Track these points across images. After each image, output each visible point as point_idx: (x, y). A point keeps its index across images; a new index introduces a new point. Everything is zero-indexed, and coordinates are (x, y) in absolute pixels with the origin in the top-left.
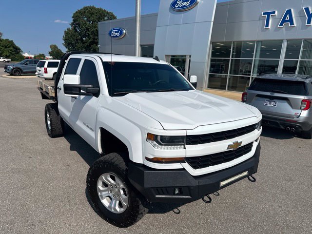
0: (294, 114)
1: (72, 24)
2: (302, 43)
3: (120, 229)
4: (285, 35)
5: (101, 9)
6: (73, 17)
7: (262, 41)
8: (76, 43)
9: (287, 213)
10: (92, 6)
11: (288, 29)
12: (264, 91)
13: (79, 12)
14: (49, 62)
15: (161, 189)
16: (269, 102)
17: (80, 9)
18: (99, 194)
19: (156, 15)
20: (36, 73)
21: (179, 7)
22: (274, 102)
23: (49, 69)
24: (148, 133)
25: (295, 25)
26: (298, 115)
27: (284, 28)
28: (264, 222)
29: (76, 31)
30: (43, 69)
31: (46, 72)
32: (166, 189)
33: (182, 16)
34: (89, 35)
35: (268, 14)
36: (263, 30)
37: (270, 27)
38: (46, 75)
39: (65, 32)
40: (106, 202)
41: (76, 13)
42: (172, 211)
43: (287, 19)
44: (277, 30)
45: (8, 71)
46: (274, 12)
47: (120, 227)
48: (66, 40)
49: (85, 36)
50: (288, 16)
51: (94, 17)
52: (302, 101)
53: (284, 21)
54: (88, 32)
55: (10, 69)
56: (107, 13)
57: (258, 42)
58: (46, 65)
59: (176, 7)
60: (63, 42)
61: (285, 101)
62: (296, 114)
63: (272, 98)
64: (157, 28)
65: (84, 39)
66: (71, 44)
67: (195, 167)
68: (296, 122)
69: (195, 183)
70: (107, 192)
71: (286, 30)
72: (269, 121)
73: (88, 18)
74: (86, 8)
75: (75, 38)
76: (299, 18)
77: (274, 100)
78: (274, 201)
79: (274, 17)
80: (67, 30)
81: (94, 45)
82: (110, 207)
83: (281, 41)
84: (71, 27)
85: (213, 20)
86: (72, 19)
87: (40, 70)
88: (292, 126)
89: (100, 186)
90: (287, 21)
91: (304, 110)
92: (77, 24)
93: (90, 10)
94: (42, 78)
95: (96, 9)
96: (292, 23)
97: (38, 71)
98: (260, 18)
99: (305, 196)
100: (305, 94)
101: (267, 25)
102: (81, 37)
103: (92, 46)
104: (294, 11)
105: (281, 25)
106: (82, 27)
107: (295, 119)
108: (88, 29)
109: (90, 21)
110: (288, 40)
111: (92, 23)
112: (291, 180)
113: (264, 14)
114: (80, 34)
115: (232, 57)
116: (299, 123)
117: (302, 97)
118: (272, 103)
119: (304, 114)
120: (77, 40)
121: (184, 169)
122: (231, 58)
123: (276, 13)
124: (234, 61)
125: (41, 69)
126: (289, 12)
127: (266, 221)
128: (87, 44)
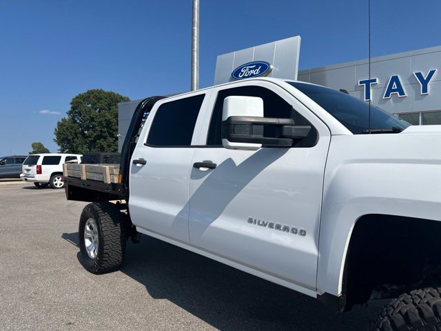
1: (69, 113)
2: (420, 117)
5: (112, 93)
6: (71, 104)
8: (73, 138)
10: (99, 89)
11: (397, 100)
13: (80, 97)
14: (45, 157)
17: (82, 93)
20: (21, 175)
21: (244, 77)
23: (44, 167)
25: (406, 94)
27: (391, 100)
29: (75, 122)
30: (34, 168)
31: (39, 172)
34: (94, 126)
37: (371, 98)
38: (38, 178)
39: (59, 123)
41: (77, 97)
43: (394, 87)
44: (382, 102)
46: (375, 80)
48: (58, 134)
49: (88, 128)
50: (395, 84)
51: (103, 104)
53: (390, 90)
54: (93, 123)
56: (122, 98)
58: (40, 162)
59: (240, 76)
60: (55, 137)
65: (86, 132)
66: (67, 139)
71: (394, 101)
73: (94, 104)
74: (90, 92)
75: (73, 132)
76: (410, 86)
79: (376, 87)
80: (61, 121)
81: (102, 140)
84: (67, 117)
86: (71, 106)
87: (28, 170)
90: (395, 90)
92: (77, 113)
93: (97, 94)
94: (31, 181)
95: (104, 93)
96: (402, 93)
97: (26, 172)
98: (357, 89)
101: (368, 97)
102: (82, 130)
103: (98, 141)
104: (401, 77)
105: (387, 95)
106: (84, 116)
108: (92, 119)
109: (96, 109)
110: (400, 116)
111: (99, 111)
113: (361, 82)
114: (80, 126)
120: (76, 134)
123: (378, 81)
125: (30, 168)
126: (395, 79)
128: (90, 139)
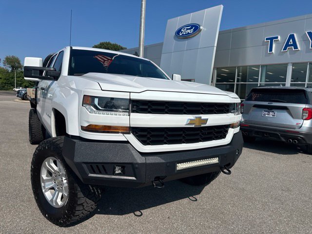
0: (295, 124)
2: (308, 66)
3: (60, 228)
4: (289, 59)
7: (266, 66)
9: (278, 222)
11: (292, 53)
12: (262, 101)
13: (95, 47)
15: (97, 166)
16: (267, 113)
18: (43, 184)
19: (161, 44)
21: (183, 35)
22: (273, 112)
24: (84, 95)
25: (299, 49)
26: (300, 125)
27: (288, 52)
28: (245, 230)
32: (103, 166)
33: (186, 42)
35: (271, 39)
36: (267, 55)
37: (273, 51)
40: (48, 195)
42: (132, 214)
43: (291, 43)
44: (281, 54)
45: (20, 96)
46: (277, 38)
47: (61, 225)
50: (291, 40)
52: (303, 110)
53: (287, 45)
55: (22, 94)
56: (122, 48)
57: (263, 66)
59: (180, 34)
61: (285, 111)
62: (297, 124)
63: (270, 108)
64: (162, 55)
67: (145, 143)
68: (298, 133)
69: (140, 160)
70: (51, 183)
71: (290, 54)
72: (268, 133)
74: (102, 44)
76: (303, 42)
77: (273, 110)
78: (264, 210)
79: (278, 42)
82: (52, 200)
83: (286, 65)
85: (216, 45)
88: (294, 138)
89: (44, 176)
90: (291, 45)
91: (306, 119)
93: (106, 45)
95: (111, 44)
96: (296, 47)
98: (264, 44)
99: (304, 207)
100: (307, 102)
101: (271, 50)
104: (297, 36)
105: (285, 49)
107: (297, 130)
110: (293, 64)
112: (289, 190)
113: (267, 39)
115: (238, 81)
116: (302, 134)
117: (303, 106)
118: (271, 113)
119: (307, 124)
121: (128, 142)
122: (236, 82)
123: (279, 38)
124: (240, 86)
126: (292, 37)
127: (249, 229)
